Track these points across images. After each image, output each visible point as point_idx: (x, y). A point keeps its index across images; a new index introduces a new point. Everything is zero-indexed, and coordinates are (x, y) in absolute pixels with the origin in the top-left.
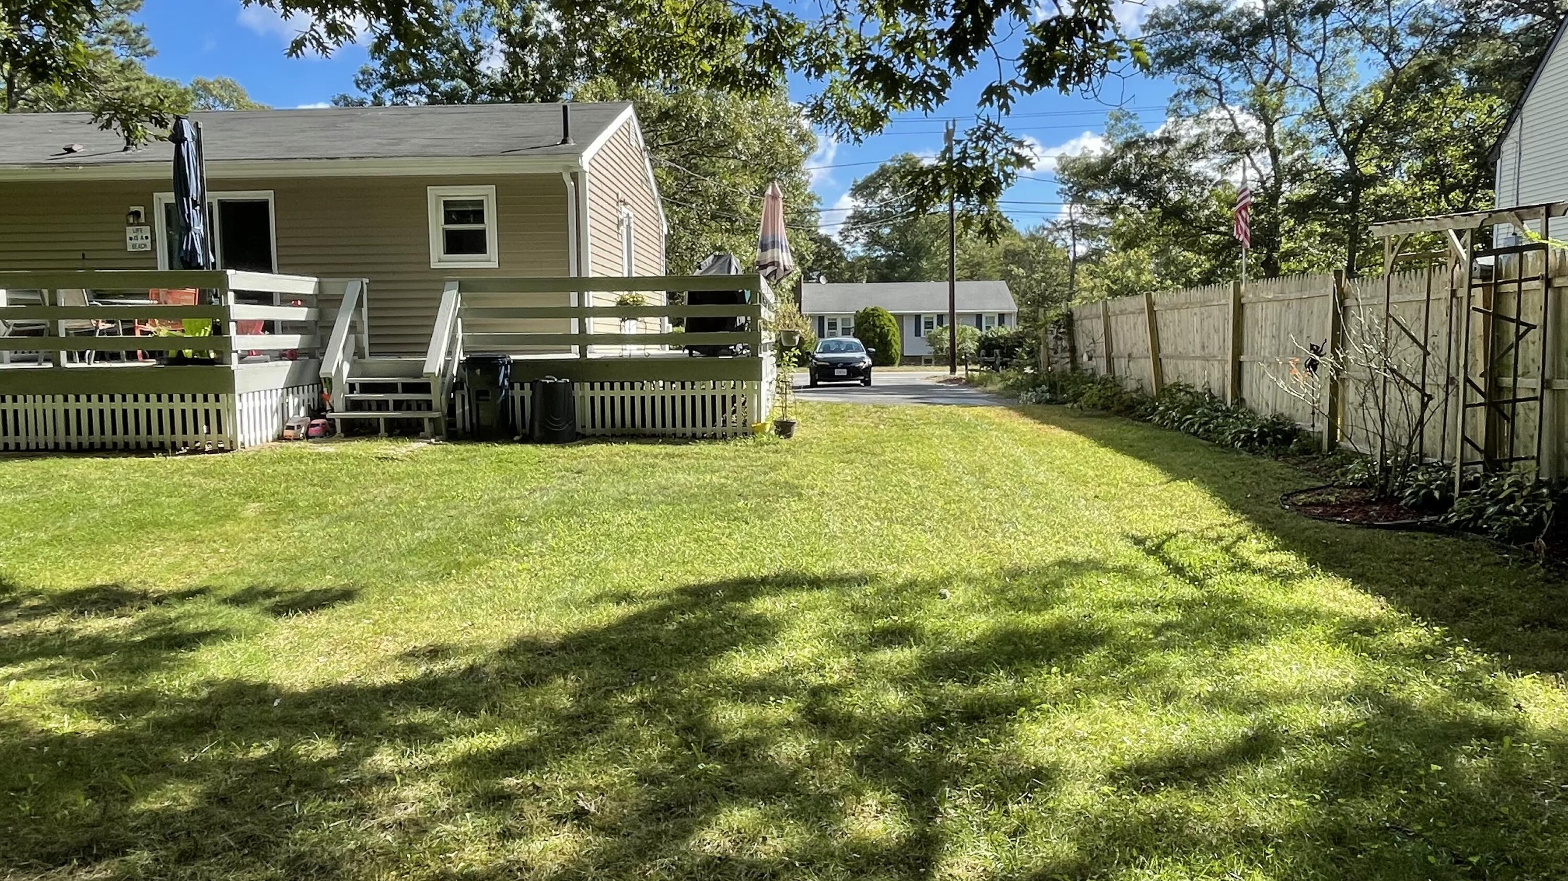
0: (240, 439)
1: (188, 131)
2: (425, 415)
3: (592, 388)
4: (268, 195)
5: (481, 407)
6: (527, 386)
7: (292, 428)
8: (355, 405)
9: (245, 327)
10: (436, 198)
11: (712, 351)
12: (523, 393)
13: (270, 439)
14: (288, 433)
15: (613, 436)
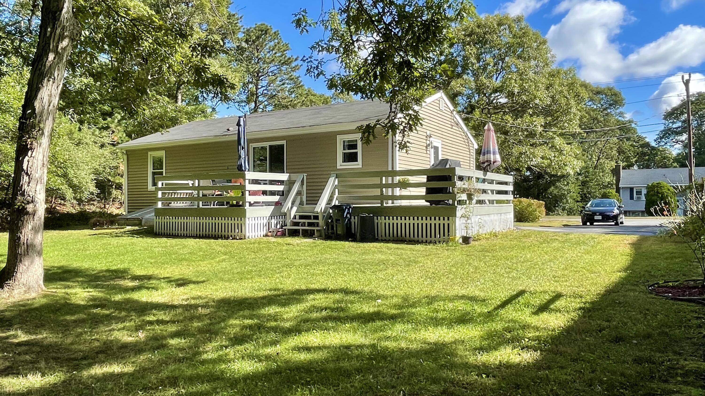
0: (247, 235)
1: (242, 123)
2: (315, 228)
3: (385, 219)
4: (284, 142)
5: (338, 226)
6: (356, 217)
7: (271, 232)
8: (297, 224)
9: (253, 193)
10: (340, 139)
11: (437, 203)
12: (355, 220)
13: (262, 236)
14: (269, 234)
15: (393, 240)
